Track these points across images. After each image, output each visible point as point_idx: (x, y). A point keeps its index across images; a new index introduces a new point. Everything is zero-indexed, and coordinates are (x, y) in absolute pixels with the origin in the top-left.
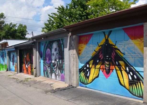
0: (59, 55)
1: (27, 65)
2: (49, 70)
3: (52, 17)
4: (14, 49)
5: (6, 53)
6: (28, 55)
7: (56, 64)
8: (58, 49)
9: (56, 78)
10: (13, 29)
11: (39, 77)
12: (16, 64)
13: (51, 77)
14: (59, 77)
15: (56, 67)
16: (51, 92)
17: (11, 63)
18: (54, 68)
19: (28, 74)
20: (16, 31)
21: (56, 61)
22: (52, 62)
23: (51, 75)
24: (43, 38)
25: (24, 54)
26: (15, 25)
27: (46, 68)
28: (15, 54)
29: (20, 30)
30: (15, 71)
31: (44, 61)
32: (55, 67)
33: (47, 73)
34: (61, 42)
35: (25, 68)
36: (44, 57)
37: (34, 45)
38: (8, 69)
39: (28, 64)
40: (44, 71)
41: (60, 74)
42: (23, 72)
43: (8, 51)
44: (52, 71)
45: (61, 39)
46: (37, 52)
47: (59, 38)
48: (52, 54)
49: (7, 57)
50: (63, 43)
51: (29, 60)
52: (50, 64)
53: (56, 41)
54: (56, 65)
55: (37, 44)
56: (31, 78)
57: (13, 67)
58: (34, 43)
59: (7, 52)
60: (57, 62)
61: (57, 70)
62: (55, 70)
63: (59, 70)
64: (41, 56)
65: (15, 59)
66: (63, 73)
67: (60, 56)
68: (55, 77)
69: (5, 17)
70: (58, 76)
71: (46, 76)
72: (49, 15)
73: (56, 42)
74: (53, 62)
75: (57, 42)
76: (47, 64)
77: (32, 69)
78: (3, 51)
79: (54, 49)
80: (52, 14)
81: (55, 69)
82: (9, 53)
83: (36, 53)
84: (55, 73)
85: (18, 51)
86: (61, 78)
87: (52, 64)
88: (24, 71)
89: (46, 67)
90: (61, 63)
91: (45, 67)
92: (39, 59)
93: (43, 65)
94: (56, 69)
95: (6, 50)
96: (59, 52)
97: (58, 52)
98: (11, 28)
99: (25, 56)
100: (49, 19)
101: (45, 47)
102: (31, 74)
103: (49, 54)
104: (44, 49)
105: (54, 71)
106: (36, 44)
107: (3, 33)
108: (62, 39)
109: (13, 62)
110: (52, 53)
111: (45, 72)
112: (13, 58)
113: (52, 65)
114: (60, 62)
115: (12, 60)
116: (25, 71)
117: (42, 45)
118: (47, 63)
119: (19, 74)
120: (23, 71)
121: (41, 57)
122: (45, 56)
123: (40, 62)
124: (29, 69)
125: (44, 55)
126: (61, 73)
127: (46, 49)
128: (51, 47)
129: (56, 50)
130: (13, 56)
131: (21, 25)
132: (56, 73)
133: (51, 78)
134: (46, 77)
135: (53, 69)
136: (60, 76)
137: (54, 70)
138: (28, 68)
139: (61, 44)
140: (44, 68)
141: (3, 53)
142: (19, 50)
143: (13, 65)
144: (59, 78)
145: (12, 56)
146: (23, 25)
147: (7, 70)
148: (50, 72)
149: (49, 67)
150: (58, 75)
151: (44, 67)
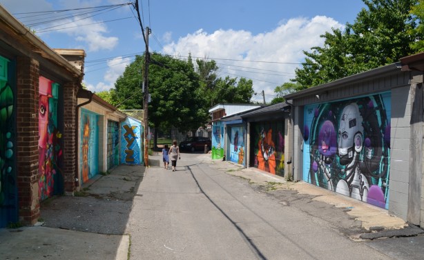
0: (365, 138)
1: (267, 154)
2: (328, 171)
3: (314, 57)
4: (241, 121)
5: (223, 128)
6: (270, 135)
7: (352, 159)
8: (360, 120)
9: (350, 193)
10: (231, 87)
11: (299, 183)
12: (243, 148)
13: (335, 189)
14: (361, 192)
15: (353, 168)
16: (361, 237)
17: (232, 147)
18: (344, 167)
19: (269, 172)
20: (234, 90)
21: (354, 151)
22: (338, 154)
23: (335, 185)
24: (317, 96)
25: (260, 132)
26: (233, 81)
27: (318, 164)
28: (240, 130)
29: (242, 88)
30: (240, 162)
31: (312, 148)
32: (349, 166)
33: (321, 177)
34: (372, 104)
35: (260, 159)
36: (314, 139)
37: (289, 113)
38: (227, 158)
39: (270, 152)
40: (312, 171)
41: (366, 185)
42: (257, 167)
43: (227, 125)
44: (337, 175)
45: (374, 96)
46: (297, 127)
47: (368, 94)
48: (338, 133)
49: (226, 135)
50: (380, 107)
51: (273, 143)
52: (332, 157)
53: (354, 101)
54: (354, 161)
55: (297, 109)
56: (280, 183)
57: (235, 155)
58: (289, 107)
59: (225, 126)
60: (355, 154)
61: (356, 174)
62: (348, 172)
63: (362, 175)
64: (305, 136)
65: (241, 139)
66: (377, 184)
67: (368, 139)
68: (346, 190)
69: (217, 68)
70: (357, 191)
71: (317, 182)
72: (306, 53)
73: (355, 104)
74: (343, 151)
75: (358, 104)
76: (323, 156)
77: (278, 162)
78: (219, 125)
79: (347, 121)
80: (314, 50)
81: (346, 169)
82: (229, 128)
83: (292, 130)
84: (348, 180)
85: (248, 124)
86: (368, 197)
87: (338, 158)
88: (258, 164)
89: (320, 163)
90: (372, 158)
91: (315, 162)
92: (300, 143)
93: (311, 157)
94: (353, 172)
95: (223, 123)
96: (365, 130)
97: (362, 129)
98: (227, 86)
99: (264, 136)
100: (305, 62)
101: (316, 116)
102: (276, 174)
103: (328, 134)
104: (315, 121)
105: (344, 176)
106: (294, 109)
107: (215, 96)
108: (377, 98)
109: (236, 144)
110: (341, 130)
111: (316, 174)
112: (235, 139)
113: (339, 161)
114: (366, 154)
115: (233, 141)
116: (262, 165)
117: (307, 112)
118: (320, 154)
119: (249, 170)
120: (256, 164)
121: (306, 139)
122: (317, 136)
123: (302, 151)
124: (272, 163)
125: (313, 134)
126: (370, 183)
127: (321, 121)
128: (338, 118)
129: (352, 123)
130: (237, 135)
131: (243, 81)
132: (352, 180)
133: (335, 191)
134: (318, 184)
135: (343, 170)
136: (365, 191)
137: (345, 173)
138: (270, 161)
139: (372, 107)
140: (311, 166)
141: (217, 127)
142: (251, 123)
143: (236, 150)
144: (362, 196)
145: (233, 133)
146: (247, 80)
147: (224, 160)
148: (330, 175)
149: (327, 163)
150: (357, 187)
151: (312, 162)
